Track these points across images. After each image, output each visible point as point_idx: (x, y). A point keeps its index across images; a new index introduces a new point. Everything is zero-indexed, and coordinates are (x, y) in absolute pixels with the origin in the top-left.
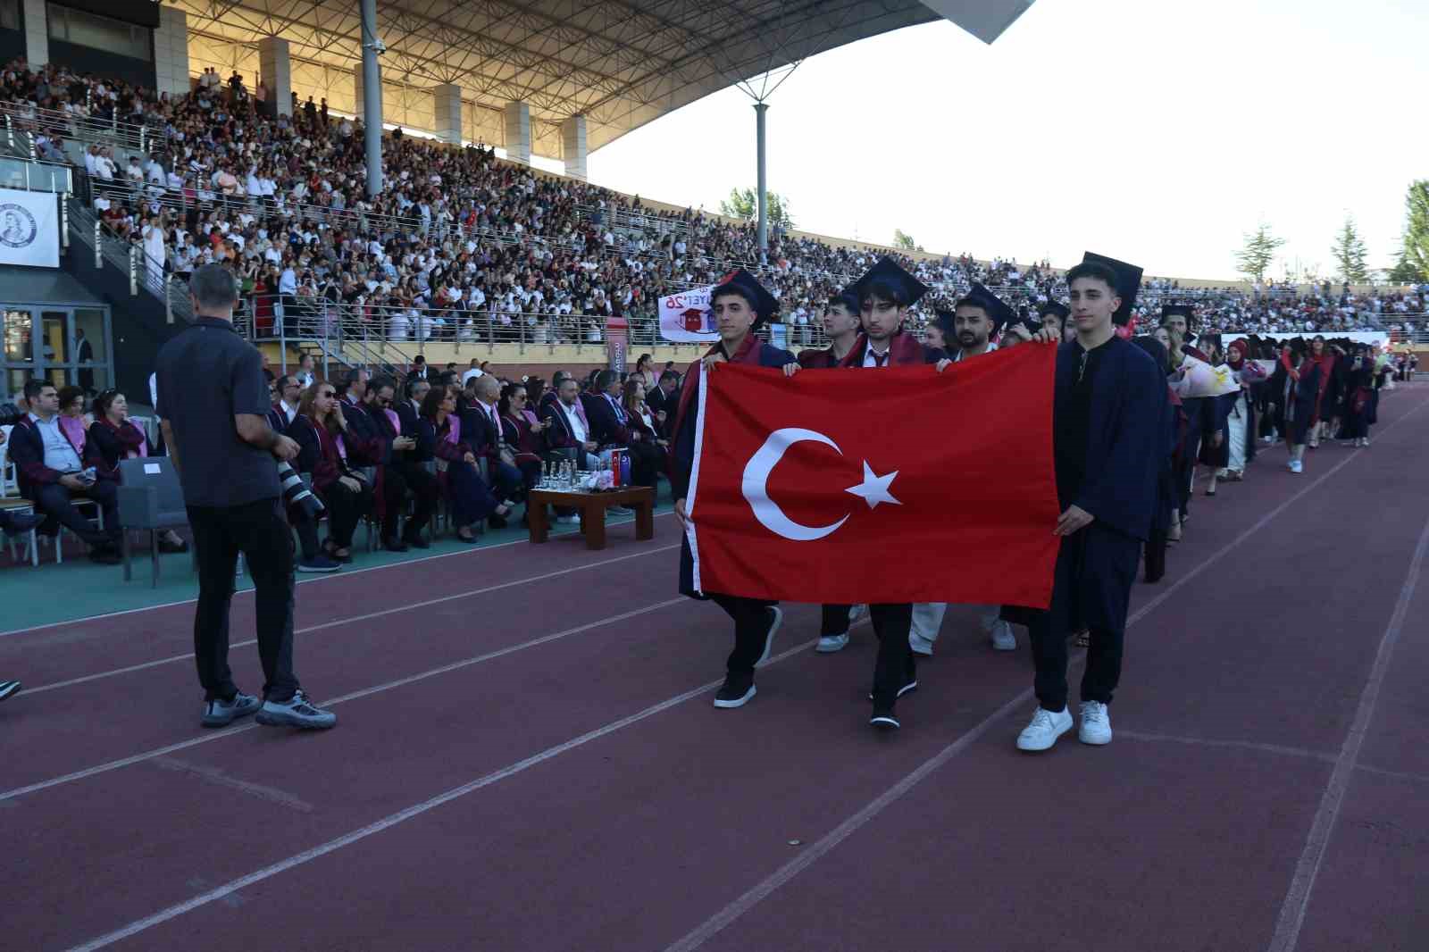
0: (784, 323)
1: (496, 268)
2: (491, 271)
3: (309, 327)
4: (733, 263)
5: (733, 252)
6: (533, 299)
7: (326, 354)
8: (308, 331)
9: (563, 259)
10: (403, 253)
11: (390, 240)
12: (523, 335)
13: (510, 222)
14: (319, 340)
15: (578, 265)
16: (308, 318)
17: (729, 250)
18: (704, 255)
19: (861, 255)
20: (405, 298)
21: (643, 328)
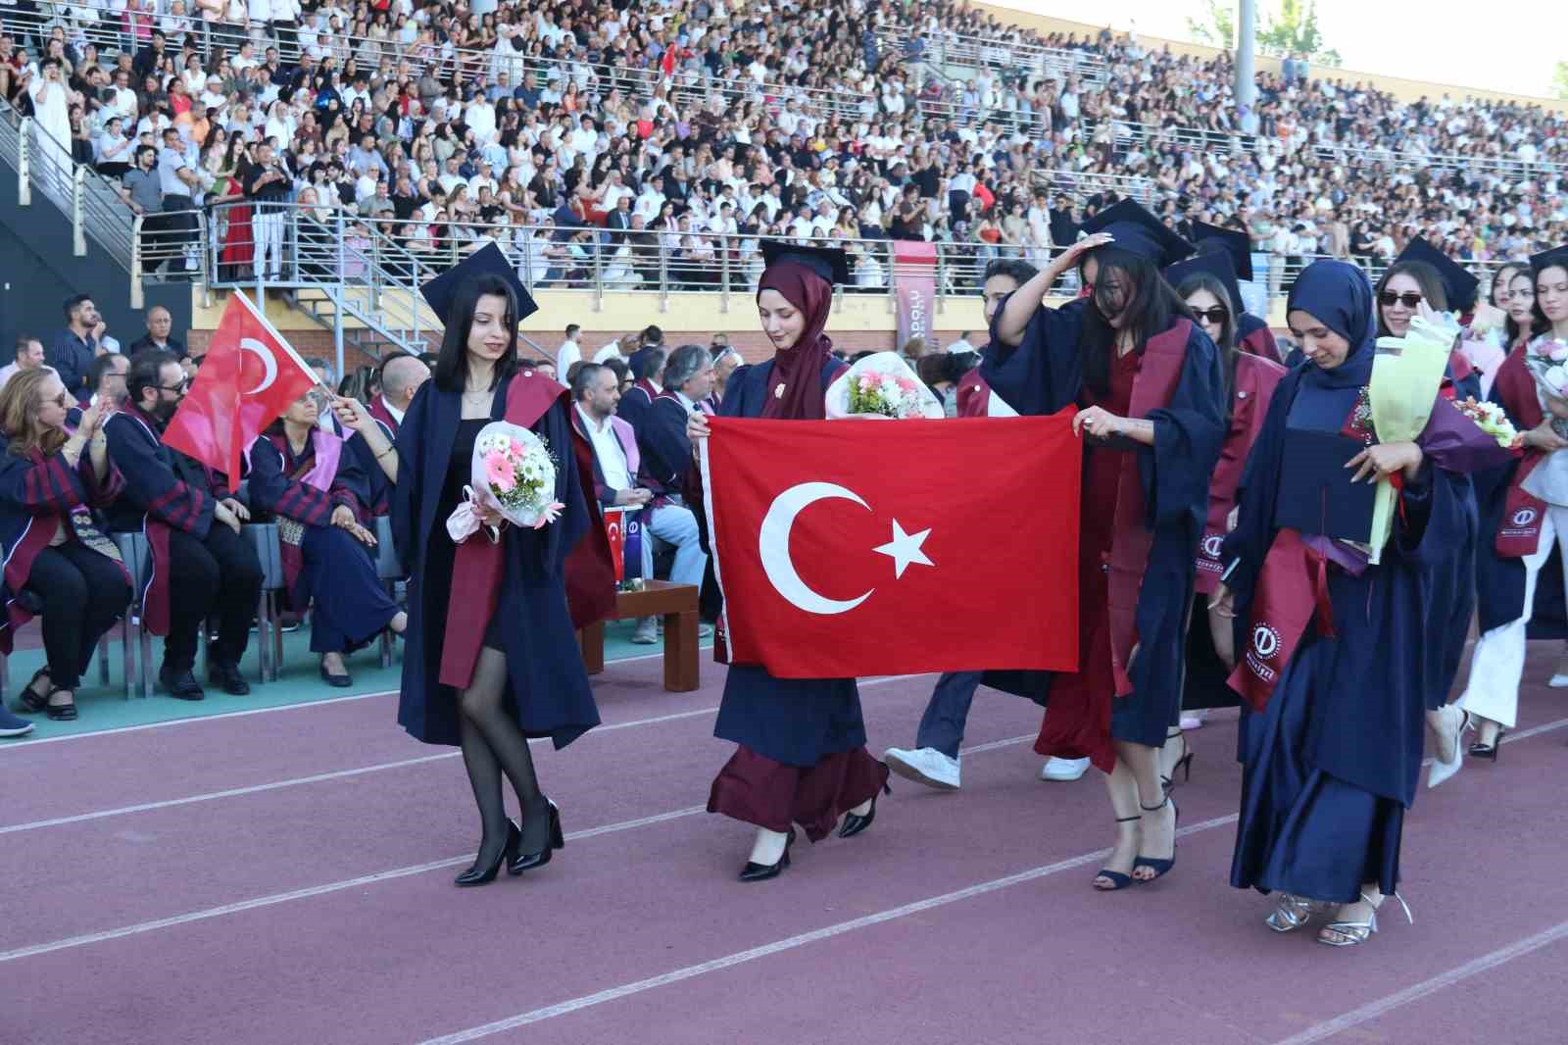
0: (1263, 251)
1: (697, 149)
2: (686, 154)
3: (316, 261)
4: (1181, 132)
5: (1181, 113)
6: (760, 209)
7: (340, 312)
8: (314, 269)
9: (835, 130)
10: (522, 125)
11: (504, 100)
12: (726, 277)
13: (743, 60)
14: (327, 286)
15: (860, 143)
16: (314, 245)
17: (1173, 109)
18: (1123, 118)
19: (1460, 113)
20: (514, 207)
21: (971, 262)
